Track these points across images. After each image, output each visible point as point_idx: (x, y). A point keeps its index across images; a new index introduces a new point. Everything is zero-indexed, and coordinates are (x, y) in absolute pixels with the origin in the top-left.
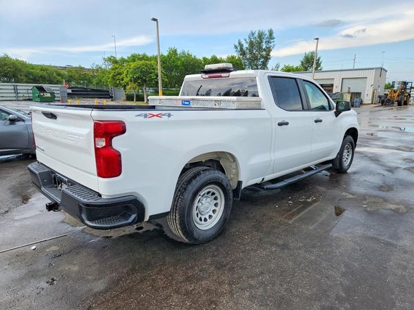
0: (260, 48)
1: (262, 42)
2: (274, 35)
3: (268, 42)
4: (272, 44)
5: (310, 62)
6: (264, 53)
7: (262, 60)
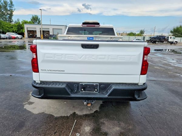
0: (6, 10)
1: (7, 6)
2: (13, 3)
3: (11, 7)
4: (13, 8)
5: (35, 20)
6: (9, 12)
7: (8, 16)
